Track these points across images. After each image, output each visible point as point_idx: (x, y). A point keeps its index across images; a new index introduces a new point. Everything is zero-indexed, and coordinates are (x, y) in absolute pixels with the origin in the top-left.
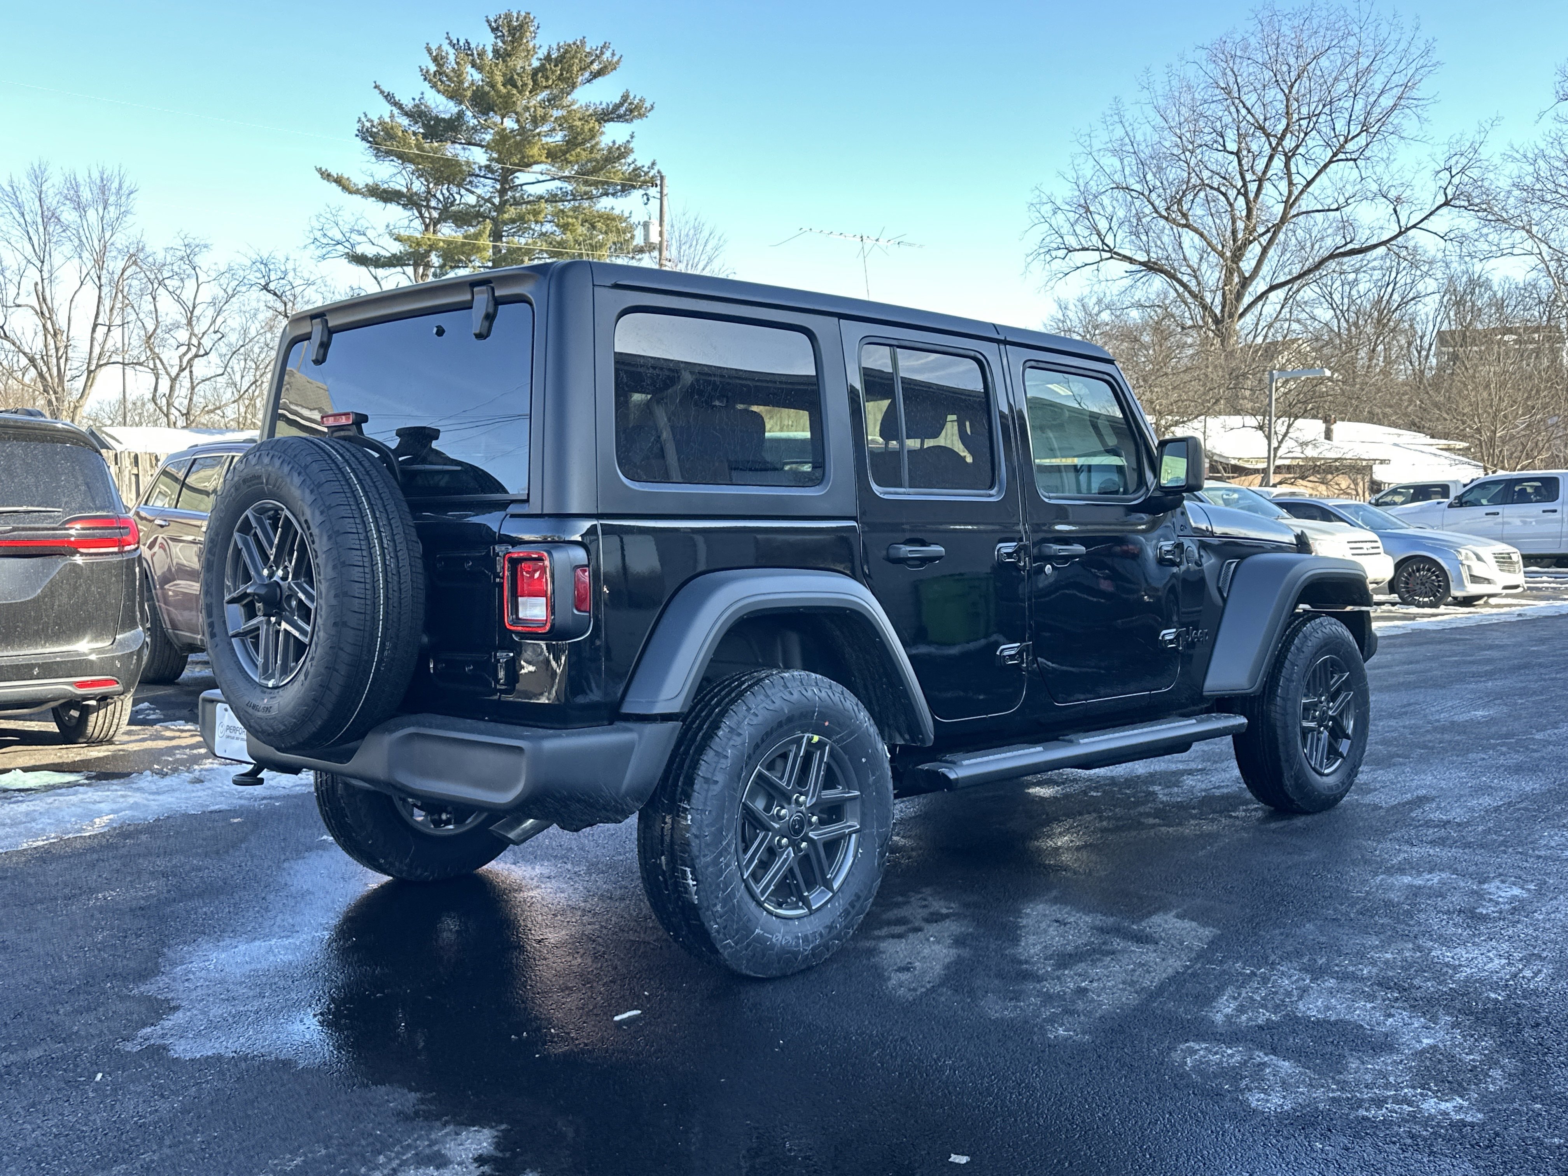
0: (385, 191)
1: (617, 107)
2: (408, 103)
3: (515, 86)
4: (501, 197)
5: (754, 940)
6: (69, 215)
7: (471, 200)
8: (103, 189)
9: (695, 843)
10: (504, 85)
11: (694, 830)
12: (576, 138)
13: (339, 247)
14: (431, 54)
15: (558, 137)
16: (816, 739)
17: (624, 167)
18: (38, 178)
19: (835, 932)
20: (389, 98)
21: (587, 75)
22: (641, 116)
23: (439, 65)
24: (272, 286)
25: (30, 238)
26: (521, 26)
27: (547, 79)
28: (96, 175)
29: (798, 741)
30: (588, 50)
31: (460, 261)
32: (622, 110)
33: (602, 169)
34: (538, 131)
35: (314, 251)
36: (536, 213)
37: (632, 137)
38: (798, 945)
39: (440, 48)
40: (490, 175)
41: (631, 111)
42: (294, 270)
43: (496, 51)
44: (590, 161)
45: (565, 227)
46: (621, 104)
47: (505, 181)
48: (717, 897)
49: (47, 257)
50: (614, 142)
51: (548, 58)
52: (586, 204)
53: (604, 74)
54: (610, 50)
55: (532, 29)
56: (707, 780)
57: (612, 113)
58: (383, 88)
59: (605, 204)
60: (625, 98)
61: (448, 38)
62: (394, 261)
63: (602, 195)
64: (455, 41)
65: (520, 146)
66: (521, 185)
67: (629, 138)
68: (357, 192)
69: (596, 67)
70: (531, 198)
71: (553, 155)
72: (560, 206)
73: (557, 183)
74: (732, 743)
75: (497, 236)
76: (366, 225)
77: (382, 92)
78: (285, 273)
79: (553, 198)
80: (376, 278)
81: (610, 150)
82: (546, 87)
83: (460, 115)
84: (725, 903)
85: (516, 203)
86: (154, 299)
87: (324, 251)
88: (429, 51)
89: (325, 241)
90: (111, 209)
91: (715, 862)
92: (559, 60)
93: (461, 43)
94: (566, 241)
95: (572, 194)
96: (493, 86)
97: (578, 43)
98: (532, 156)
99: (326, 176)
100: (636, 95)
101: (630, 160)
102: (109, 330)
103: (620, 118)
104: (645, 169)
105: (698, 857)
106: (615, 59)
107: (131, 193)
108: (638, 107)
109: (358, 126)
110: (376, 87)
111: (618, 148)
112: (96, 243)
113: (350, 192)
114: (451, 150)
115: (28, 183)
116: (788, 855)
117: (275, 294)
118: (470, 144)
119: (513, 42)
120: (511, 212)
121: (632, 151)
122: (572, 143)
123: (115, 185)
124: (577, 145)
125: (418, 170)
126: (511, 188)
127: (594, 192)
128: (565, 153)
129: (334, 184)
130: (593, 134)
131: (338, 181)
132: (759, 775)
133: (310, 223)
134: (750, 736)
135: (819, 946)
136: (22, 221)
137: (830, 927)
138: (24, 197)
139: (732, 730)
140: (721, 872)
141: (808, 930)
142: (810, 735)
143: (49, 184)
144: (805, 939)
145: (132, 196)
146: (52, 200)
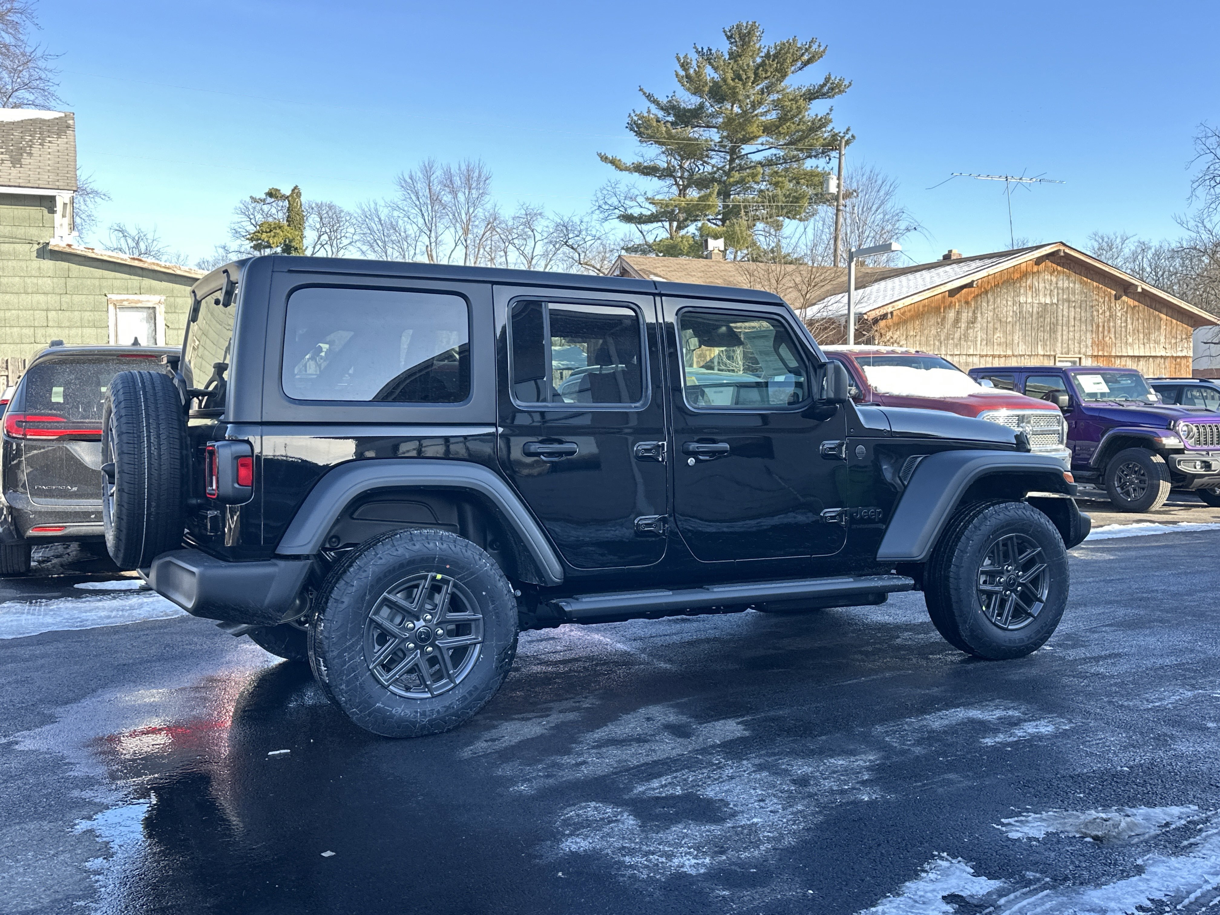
0: (646, 168)
1: (822, 86)
2: (664, 100)
3: (740, 79)
4: (730, 165)
5: (374, 711)
6: (447, 198)
7: (708, 168)
8: (468, 179)
9: (325, 642)
10: (733, 80)
11: (325, 634)
12: (786, 115)
13: (616, 211)
14: (679, 62)
15: (773, 116)
16: (439, 577)
17: (826, 134)
18: (428, 172)
19: (452, 711)
20: (649, 97)
21: (799, 64)
22: (840, 92)
23: (686, 70)
24: (570, 242)
25: (423, 215)
26: (749, 33)
27: (766, 72)
28: (463, 167)
29: (425, 578)
30: (799, 45)
31: (697, 216)
32: (825, 89)
33: (807, 137)
34: (756, 112)
35: (597, 215)
36: (754, 176)
37: (831, 110)
38: (416, 717)
39: (686, 57)
40: (723, 150)
41: (833, 89)
42: (587, 229)
43: (731, 54)
44: (798, 131)
45: (776, 184)
46: (825, 85)
47: (733, 152)
48: (342, 680)
49: (434, 227)
50: (817, 115)
51: (768, 55)
52: (795, 165)
53: (812, 62)
54: (817, 44)
55: (758, 34)
56: (336, 601)
57: (817, 92)
58: (645, 90)
59: (809, 164)
60: (827, 80)
61: (695, 47)
62: (652, 219)
63: (807, 157)
64: (700, 50)
65: (742, 126)
66: (747, 154)
67: (828, 111)
68: (627, 169)
69: (806, 57)
70: (753, 164)
71: (768, 129)
72: (775, 168)
73: (773, 151)
74: (358, 576)
75: (725, 194)
76: (637, 193)
77: (645, 94)
78: (580, 232)
79: (769, 163)
80: (641, 232)
81: (813, 122)
82: (766, 78)
83: (701, 106)
84: (348, 683)
85: (741, 168)
86: (506, 253)
87: (606, 214)
88: (678, 59)
89: (607, 207)
90: (474, 191)
91: (340, 656)
92: (776, 56)
93: (705, 51)
94: (777, 196)
95: (784, 159)
96: (724, 80)
97: (791, 41)
98: (752, 132)
99: (604, 159)
100: (835, 78)
101: (829, 128)
103: (824, 95)
104: (841, 134)
105: (328, 652)
106: (822, 49)
107: (487, 179)
108: (839, 85)
109: (628, 120)
110: (641, 90)
111: (820, 120)
112: (464, 216)
113: (621, 170)
114: (693, 133)
115: (421, 176)
116: (416, 655)
117: (572, 248)
118: (708, 127)
119: (743, 46)
120: (736, 176)
121: (831, 121)
122: (783, 119)
123: (476, 174)
124: (786, 120)
125: (667, 150)
126: (738, 157)
127: (801, 155)
128: (778, 127)
129: (610, 165)
130: (799, 110)
131: (613, 162)
132: (385, 599)
133: (595, 195)
134: (373, 572)
135: (435, 719)
136: (418, 203)
137: (448, 708)
138: (419, 186)
139: (360, 568)
140: (345, 663)
141: (428, 708)
142: (434, 574)
143: (434, 176)
144: (423, 714)
145: (487, 182)
146: (436, 188)
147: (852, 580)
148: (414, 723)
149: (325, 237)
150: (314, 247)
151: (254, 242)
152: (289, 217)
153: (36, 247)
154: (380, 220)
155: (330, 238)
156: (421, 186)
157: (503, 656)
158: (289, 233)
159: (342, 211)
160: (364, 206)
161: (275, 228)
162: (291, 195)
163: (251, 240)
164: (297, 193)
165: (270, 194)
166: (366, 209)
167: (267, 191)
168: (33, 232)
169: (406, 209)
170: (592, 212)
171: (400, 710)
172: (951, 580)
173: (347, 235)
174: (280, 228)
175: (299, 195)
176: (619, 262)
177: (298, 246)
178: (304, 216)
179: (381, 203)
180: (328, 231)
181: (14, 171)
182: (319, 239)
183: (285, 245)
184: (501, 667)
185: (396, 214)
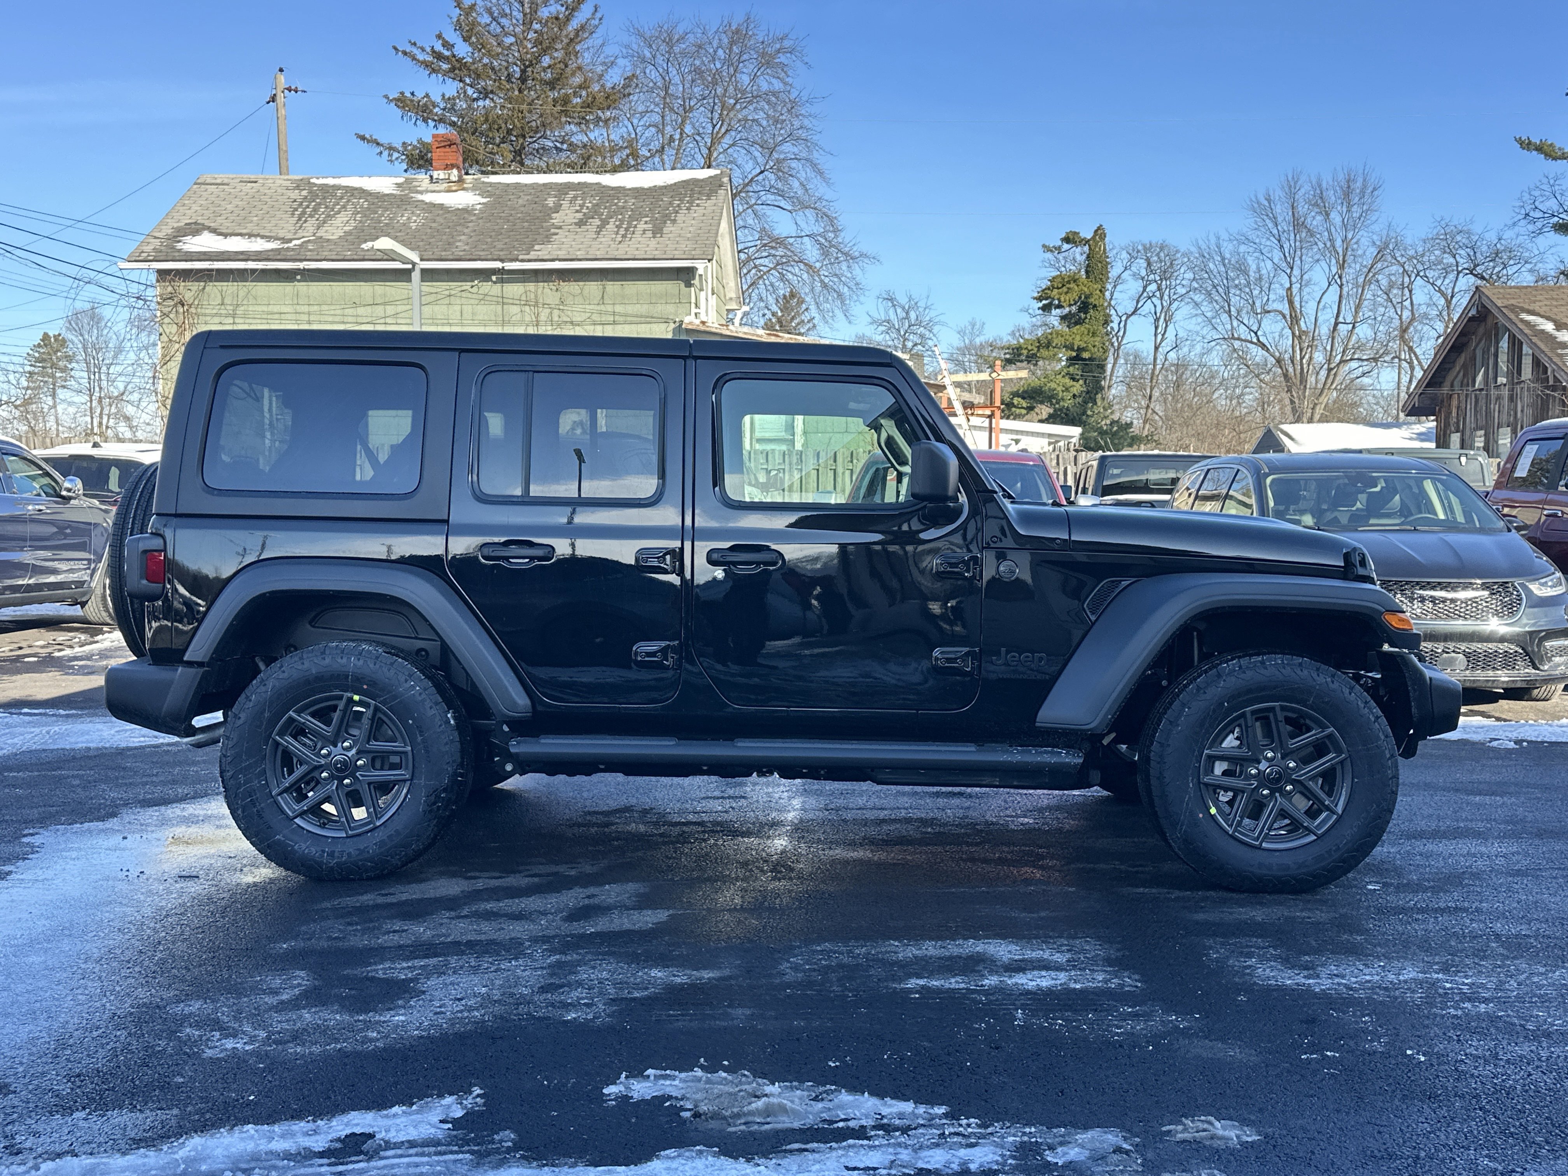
6: (1316, 221)
8: (1347, 194)
13: (1555, 219)
16: (355, 698)
18: (1292, 188)
19: (366, 856)
25: (1282, 247)
28: (1341, 177)
29: (338, 698)
35: (1524, 228)
38: (322, 857)
49: (1297, 263)
87: (1538, 225)
90: (1355, 209)
99: (1526, 145)
102: (1354, 327)
107: (1375, 189)
112: (1340, 243)
113: (1554, 158)
115: (1282, 195)
116: (331, 787)
123: (1359, 184)
129: (1534, 153)
131: (1539, 149)
132: (291, 720)
133: (1520, 199)
134: (274, 687)
135: (345, 863)
136: (1275, 231)
137: (361, 852)
138: (1278, 209)
139: (262, 680)
140: (239, 786)
141: (338, 848)
142: (349, 695)
143: (1300, 193)
144: (331, 854)
145: (1376, 193)
146: (1303, 208)
147: (973, 749)
148: (320, 864)
149: (1153, 287)
150: (1138, 302)
151: (1044, 302)
152: (1088, 266)
153: (672, 326)
154: (1223, 259)
155: (1159, 288)
156: (1282, 211)
157: (433, 798)
158: (1087, 286)
159: (1177, 251)
160: (1201, 243)
161: (1068, 282)
162: (1093, 238)
163: (1040, 299)
164: (1100, 232)
165: (1067, 240)
166: (1204, 247)
167: (1063, 236)
168: (669, 310)
169: (1257, 241)
170: (1514, 224)
171: (304, 846)
172: (1152, 763)
173: (1184, 282)
174: (1075, 281)
175: (1103, 236)
176: (1477, 296)
177: (1097, 303)
178: (1108, 263)
179: (1224, 236)
180: (1158, 278)
181: (653, 243)
182: (1144, 290)
183: (1083, 302)
184: (430, 811)
185: (1242, 248)
